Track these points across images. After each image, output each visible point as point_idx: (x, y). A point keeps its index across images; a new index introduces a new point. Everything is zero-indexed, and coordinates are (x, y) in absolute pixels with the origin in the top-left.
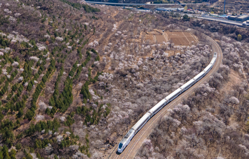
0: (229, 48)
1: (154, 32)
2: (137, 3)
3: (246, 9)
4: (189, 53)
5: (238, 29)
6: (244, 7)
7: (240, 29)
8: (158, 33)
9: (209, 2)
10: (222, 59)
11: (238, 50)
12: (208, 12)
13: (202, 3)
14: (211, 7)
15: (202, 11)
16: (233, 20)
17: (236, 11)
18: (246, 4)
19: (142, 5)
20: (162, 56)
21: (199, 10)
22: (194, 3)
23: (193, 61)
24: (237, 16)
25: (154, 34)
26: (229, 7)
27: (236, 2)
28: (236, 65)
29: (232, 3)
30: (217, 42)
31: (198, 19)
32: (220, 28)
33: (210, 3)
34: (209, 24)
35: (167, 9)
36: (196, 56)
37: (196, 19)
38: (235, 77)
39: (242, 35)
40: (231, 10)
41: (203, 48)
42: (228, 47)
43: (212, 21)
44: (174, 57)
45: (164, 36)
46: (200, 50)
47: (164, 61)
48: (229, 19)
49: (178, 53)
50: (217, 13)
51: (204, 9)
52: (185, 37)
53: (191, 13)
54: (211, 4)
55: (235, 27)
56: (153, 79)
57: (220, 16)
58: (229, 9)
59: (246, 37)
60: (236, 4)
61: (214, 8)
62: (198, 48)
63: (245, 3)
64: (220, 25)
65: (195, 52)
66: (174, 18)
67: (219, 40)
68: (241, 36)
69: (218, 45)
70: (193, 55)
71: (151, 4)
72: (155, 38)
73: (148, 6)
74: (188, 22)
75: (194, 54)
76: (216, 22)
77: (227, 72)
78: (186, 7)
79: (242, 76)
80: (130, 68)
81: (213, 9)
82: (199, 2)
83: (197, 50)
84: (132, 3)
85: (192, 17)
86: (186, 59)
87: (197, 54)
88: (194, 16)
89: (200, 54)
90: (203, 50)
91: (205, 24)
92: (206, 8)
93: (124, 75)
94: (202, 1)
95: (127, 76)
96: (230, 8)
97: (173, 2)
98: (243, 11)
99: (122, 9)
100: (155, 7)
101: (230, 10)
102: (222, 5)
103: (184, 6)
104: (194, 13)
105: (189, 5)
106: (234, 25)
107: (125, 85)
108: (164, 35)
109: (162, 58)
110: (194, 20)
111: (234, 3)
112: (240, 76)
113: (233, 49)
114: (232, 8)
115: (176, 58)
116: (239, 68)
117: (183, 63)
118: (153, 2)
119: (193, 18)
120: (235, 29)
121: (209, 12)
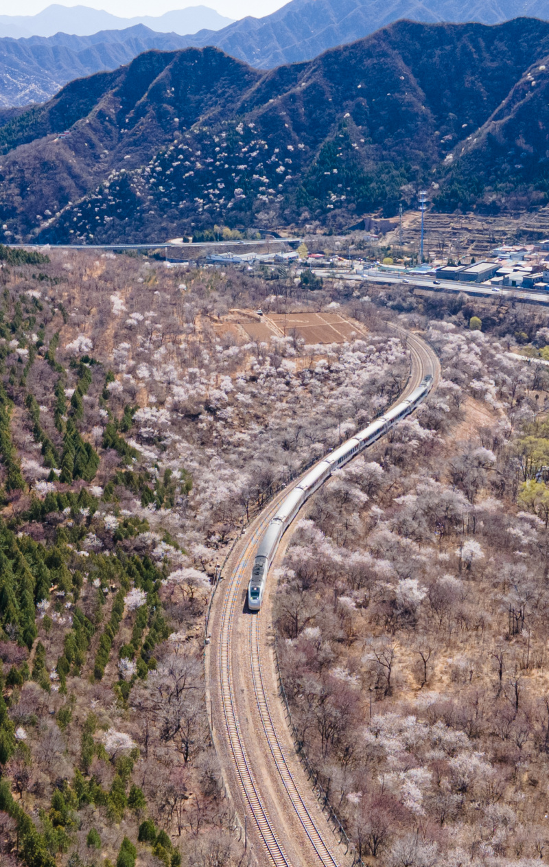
0: (453, 345)
1: (232, 316)
2: (136, 242)
3: (487, 247)
4: (350, 360)
5: (468, 302)
6: (479, 241)
7: (476, 303)
8: (246, 318)
9: (372, 231)
10: (440, 371)
11: (478, 349)
12: (372, 261)
13: (351, 236)
14: (380, 244)
15: (353, 257)
16: (453, 279)
17: (458, 254)
18: (486, 232)
19: (154, 249)
20: (279, 369)
21: (346, 257)
22: (325, 234)
23: (365, 376)
24: (461, 267)
25: (237, 322)
26: (435, 242)
27: (453, 228)
28: (476, 385)
29: (444, 232)
30: (420, 335)
31: (348, 282)
32: (415, 305)
33: (377, 233)
34: (382, 293)
35: (244, 257)
36: (370, 366)
37: (341, 282)
38: (478, 413)
39: (482, 320)
40: (442, 251)
41: (387, 347)
42: (452, 343)
43: (390, 284)
44: (311, 372)
45: (267, 325)
46: (380, 350)
47: (288, 384)
48: (442, 275)
49: (323, 361)
50: (400, 263)
51: (359, 252)
52: (328, 326)
53: (322, 266)
54: (379, 238)
55: (462, 298)
56: (271, 423)
57: (412, 270)
58: (435, 249)
59: (494, 323)
60: (454, 234)
61: (389, 249)
62: (372, 347)
63: (481, 228)
64: (416, 296)
65: (366, 357)
66: (272, 283)
67: (423, 330)
68: (478, 320)
69: (423, 342)
70: (364, 365)
71: (186, 245)
72: (242, 332)
73: (178, 249)
74: (316, 292)
75: (365, 362)
76: (402, 288)
77: (457, 400)
78: (302, 247)
79: (495, 412)
80: (204, 399)
81: (389, 252)
82: (340, 231)
83: (371, 352)
84: (118, 243)
85: (328, 277)
86: (347, 374)
87: (372, 361)
88: (333, 273)
89: (379, 361)
90: (386, 350)
91: (370, 296)
92: (365, 248)
93: (193, 417)
94: (349, 229)
95: (201, 417)
96: (439, 245)
97: (258, 235)
98: (477, 253)
99: (112, 256)
100: (203, 252)
101: (439, 252)
102: (413, 238)
103: (294, 246)
104: (332, 266)
105: (311, 244)
106: (456, 292)
107: (202, 439)
108: (267, 323)
109: (281, 375)
110: (335, 286)
111: (449, 229)
112: (490, 411)
113: (465, 347)
114: (444, 246)
115: (317, 374)
116: (486, 391)
117: (339, 384)
118: (191, 238)
119: (330, 280)
120: (462, 303)
121: (376, 261)
